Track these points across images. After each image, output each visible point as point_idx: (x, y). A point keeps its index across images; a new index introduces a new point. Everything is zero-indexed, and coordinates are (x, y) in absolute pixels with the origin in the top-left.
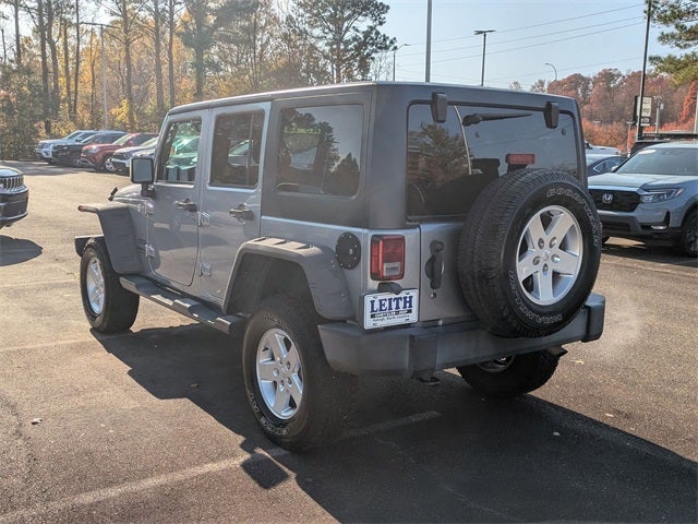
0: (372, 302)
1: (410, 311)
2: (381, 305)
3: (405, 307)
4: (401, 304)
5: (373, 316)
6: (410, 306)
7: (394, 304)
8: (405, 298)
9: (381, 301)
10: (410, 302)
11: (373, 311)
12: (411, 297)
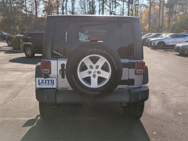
0: (39, 80)
1: (53, 84)
2: (42, 81)
3: (51, 83)
4: (50, 82)
5: (39, 84)
6: (53, 83)
7: (47, 82)
8: (51, 80)
9: (42, 80)
10: (53, 81)
11: (39, 82)
12: (53, 80)
